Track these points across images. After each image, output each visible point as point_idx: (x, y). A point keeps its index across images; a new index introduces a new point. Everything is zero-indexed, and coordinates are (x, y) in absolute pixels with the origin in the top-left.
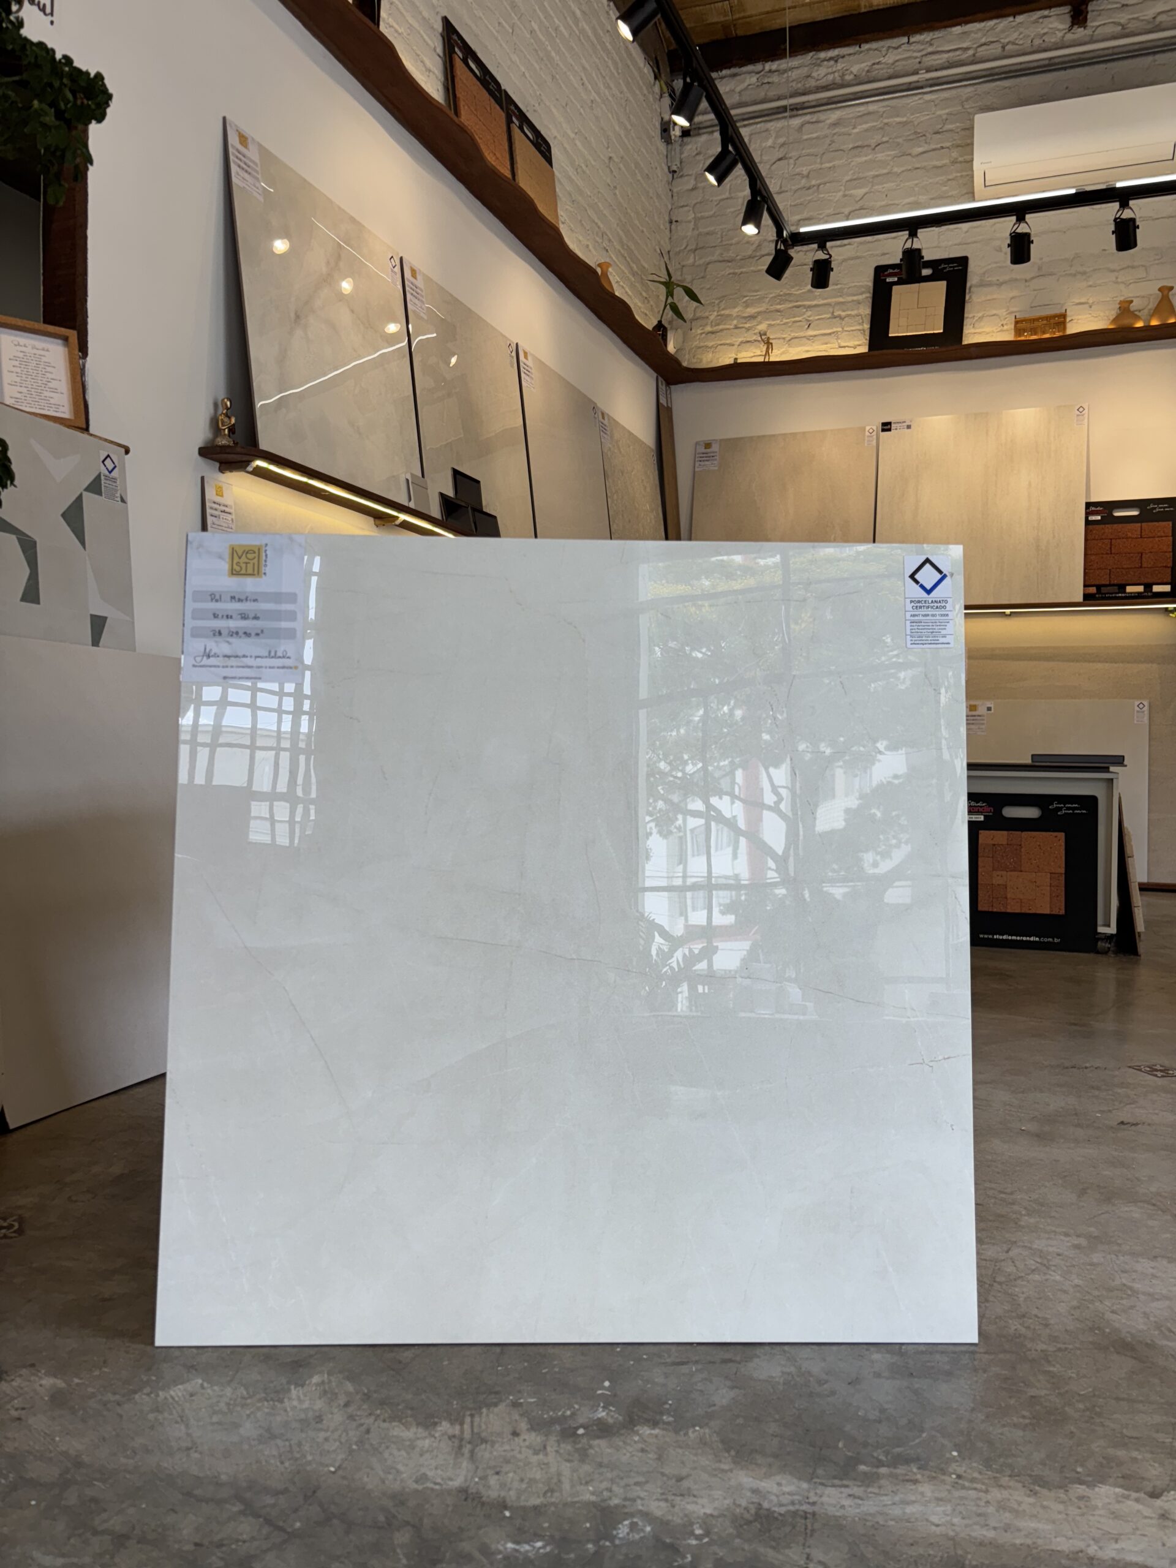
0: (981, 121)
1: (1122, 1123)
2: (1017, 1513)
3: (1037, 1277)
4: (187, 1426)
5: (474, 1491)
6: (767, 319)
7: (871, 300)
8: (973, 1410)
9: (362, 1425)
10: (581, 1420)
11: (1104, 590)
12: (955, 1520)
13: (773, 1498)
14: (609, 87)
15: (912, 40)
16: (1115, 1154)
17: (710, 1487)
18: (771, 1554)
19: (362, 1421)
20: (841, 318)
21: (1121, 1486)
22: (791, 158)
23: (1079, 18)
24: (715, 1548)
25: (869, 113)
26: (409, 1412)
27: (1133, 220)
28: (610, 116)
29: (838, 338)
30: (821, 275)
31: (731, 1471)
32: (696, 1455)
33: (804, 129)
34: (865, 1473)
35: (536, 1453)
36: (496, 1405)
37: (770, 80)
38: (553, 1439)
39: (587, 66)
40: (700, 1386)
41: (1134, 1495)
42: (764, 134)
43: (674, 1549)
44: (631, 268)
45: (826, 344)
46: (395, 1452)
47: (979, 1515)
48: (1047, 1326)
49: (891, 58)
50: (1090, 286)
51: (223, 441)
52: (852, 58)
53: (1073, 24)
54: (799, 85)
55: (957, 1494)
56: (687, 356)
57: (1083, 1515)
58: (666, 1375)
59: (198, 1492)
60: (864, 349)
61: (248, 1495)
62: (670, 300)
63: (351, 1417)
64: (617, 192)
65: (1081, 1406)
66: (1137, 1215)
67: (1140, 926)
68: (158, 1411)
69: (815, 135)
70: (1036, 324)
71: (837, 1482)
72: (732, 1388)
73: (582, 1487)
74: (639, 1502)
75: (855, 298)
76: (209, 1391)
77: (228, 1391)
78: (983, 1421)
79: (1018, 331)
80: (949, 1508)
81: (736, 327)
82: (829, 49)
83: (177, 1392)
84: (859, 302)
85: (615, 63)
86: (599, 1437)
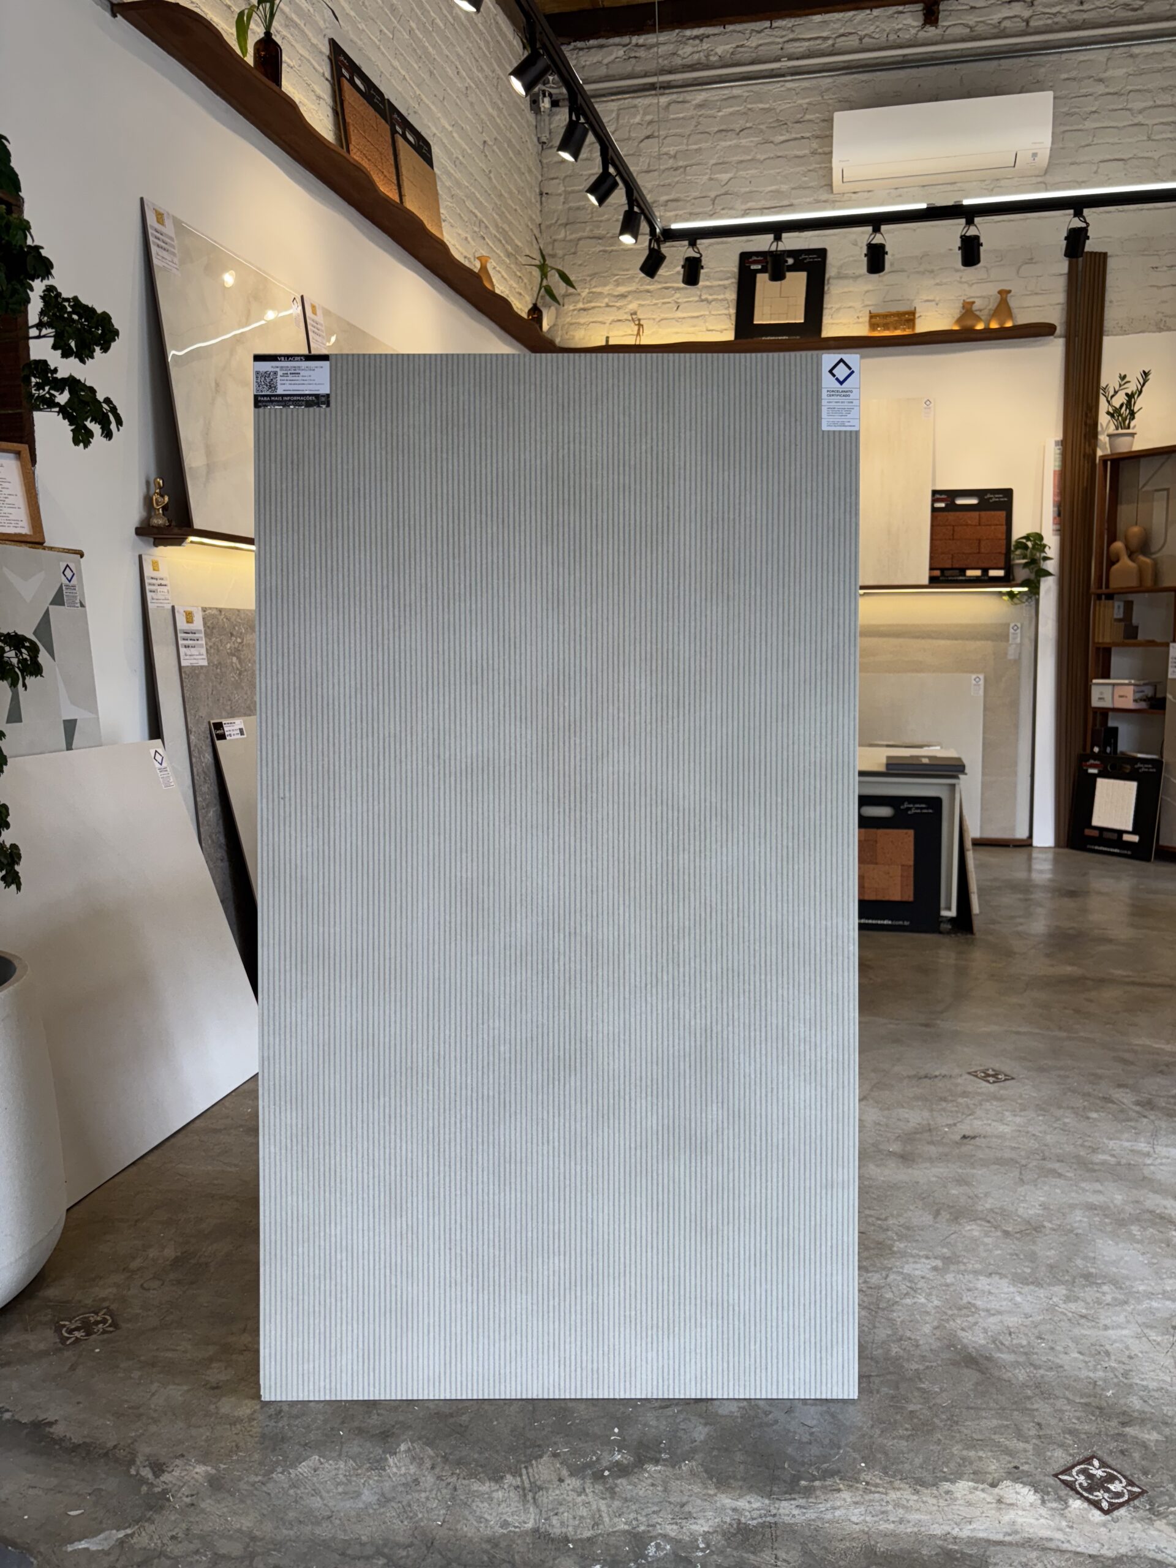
0: (841, 119)
1: (964, 1137)
2: (907, 1508)
3: (908, 1301)
4: (321, 1497)
5: (542, 1530)
6: (638, 299)
7: (736, 286)
8: (872, 1426)
9: (449, 1484)
10: (605, 1463)
11: (947, 573)
12: (868, 1519)
13: (747, 1514)
14: (482, 70)
15: (775, 24)
16: (960, 1171)
17: (703, 1510)
18: (752, 1557)
19: (449, 1480)
20: (709, 302)
21: (972, 1480)
22: (658, 137)
23: (931, 17)
24: (715, 1557)
25: (734, 97)
26: (480, 1469)
27: (977, 238)
28: (483, 98)
29: (705, 322)
30: (692, 272)
31: (715, 1495)
32: (690, 1484)
33: (673, 107)
34: (805, 1487)
35: (579, 1495)
36: (541, 1457)
37: (637, 55)
38: (588, 1481)
39: (462, 54)
40: (683, 1426)
41: (981, 1486)
42: (633, 110)
43: (688, 1560)
44: (506, 250)
45: (694, 326)
46: (481, 1505)
47: (883, 1513)
48: (917, 1346)
49: (754, 42)
50: (937, 284)
51: (159, 521)
52: (716, 38)
53: (924, 24)
54: (666, 62)
55: (867, 1497)
56: (560, 333)
57: (949, 1505)
58: (658, 1418)
59: (349, 1552)
60: (729, 336)
61: (386, 1550)
62: (545, 283)
63: (439, 1478)
64: (492, 175)
65: (944, 1417)
66: (976, 1233)
67: (976, 908)
68: (294, 1486)
69: (681, 115)
70: (889, 320)
71: (788, 1496)
72: (706, 1424)
73: (616, 1520)
74: (658, 1527)
75: (721, 283)
76: (327, 1465)
77: (342, 1464)
78: (880, 1436)
79: (873, 326)
80: (862, 1509)
81: (608, 306)
82: (693, 27)
83: (304, 1468)
84: (725, 287)
85: (487, 42)
86: (620, 1477)
